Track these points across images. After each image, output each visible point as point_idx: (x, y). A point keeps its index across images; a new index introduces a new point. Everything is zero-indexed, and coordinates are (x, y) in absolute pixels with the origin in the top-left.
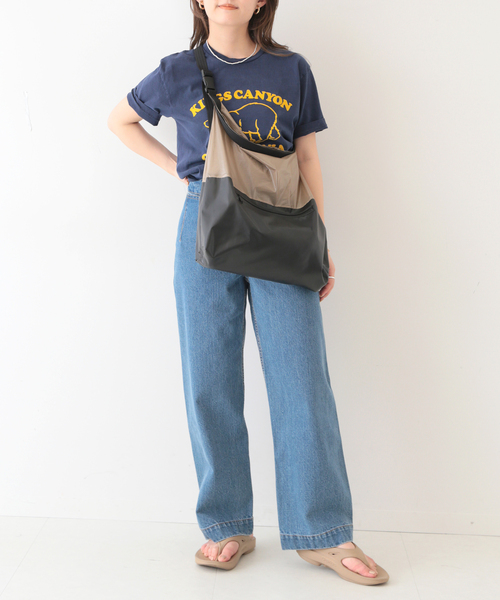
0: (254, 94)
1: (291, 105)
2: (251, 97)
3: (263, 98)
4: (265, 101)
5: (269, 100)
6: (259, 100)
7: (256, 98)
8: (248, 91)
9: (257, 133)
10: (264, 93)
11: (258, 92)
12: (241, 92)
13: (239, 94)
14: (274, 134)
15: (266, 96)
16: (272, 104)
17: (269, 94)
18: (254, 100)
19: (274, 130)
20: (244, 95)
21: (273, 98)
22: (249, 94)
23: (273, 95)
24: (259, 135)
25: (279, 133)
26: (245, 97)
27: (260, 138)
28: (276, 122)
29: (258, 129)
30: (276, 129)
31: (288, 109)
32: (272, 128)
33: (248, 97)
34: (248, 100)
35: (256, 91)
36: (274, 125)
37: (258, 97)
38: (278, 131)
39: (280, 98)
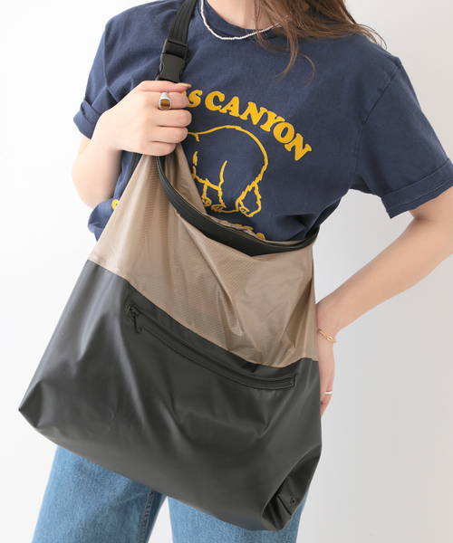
0: (242, 109)
1: (308, 148)
2: (235, 112)
3: (255, 121)
4: (256, 129)
5: (266, 127)
6: (247, 124)
7: (244, 117)
8: (235, 101)
9: (218, 188)
10: (263, 110)
11: (252, 107)
12: (222, 97)
13: (216, 101)
14: (251, 202)
15: (264, 119)
16: (268, 139)
17: (272, 115)
18: (237, 121)
19: (251, 194)
20: (224, 104)
21: (276, 124)
22: (234, 107)
23: (280, 119)
24: (220, 194)
25: (259, 203)
26: (224, 111)
27: (221, 201)
28: (260, 178)
29: (222, 181)
30: (257, 192)
31: (298, 157)
32: (249, 188)
33: (229, 111)
34: (228, 118)
35: (250, 103)
36: (255, 184)
37: (249, 116)
38: (259, 197)
39: (291, 129)
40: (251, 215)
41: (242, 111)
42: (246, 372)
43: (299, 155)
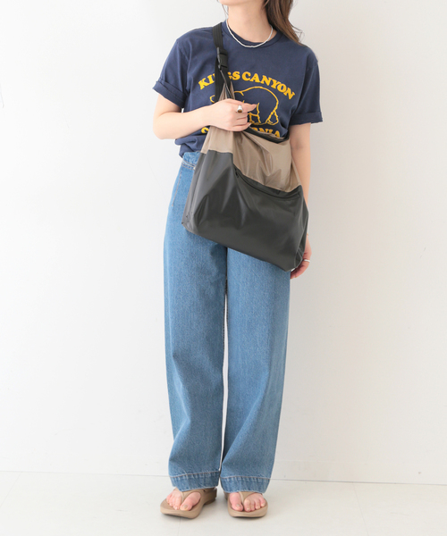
0: (261, 79)
1: (294, 94)
2: (257, 80)
3: (268, 84)
4: (269, 87)
5: (274, 86)
6: (265, 85)
7: (262, 82)
8: (256, 75)
9: (257, 115)
10: (270, 79)
11: (265, 78)
12: (249, 74)
13: (247, 76)
14: (273, 119)
15: (272, 83)
16: (276, 91)
17: (274, 81)
18: (259, 84)
19: (273, 116)
20: (251, 77)
21: (278, 85)
22: (256, 78)
23: (279, 82)
24: (259, 118)
25: (277, 119)
26: (252, 80)
27: (259, 121)
28: (276, 108)
29: (259, 112)
30: (276, 114)
31: (290, 98)
32: (272, 113)
33: (254, 80)
34: (254, 83)
35: (263, 76)
36: (274, 111)
37: (265, 82)
38: (277, 116)
39: (285, 86)
41: (261, 80)
42: (275, 194)
43: (290, 97)
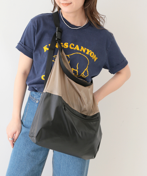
0: (80, 48)
1: (97, 58)
2: (78, 49)
3: (84, 52)
4: (85, 54)
5: (87, 53)
6: (82, 52)
7: (81, 50)
8: (77, 46)
9: (77, 70)
10: (85, 49)
11: (82, 48)
12: (73, 45)
14: (86, 74)
15: (86, 51)
16: (88, 56)
17: (88, 50)
18: (79, 51)
19: (86, 71)
20: (74, 47)
23: (90, 51)
24: (77, 72)
25: (88, 74)
26: (75, 49)
27: (77, 74)
28: (87, 67)
29: (78, 68)
30: (87, 71)
31: (95, 61)
32: (85, 70)
33: (76, 49)
34: (76, 51)
35: (81, 47)
36: (87, 69)
37: (82, 50)
38: (88, 72)
39: (93, 53)
40: (85, 77)
41: (80, 49)
